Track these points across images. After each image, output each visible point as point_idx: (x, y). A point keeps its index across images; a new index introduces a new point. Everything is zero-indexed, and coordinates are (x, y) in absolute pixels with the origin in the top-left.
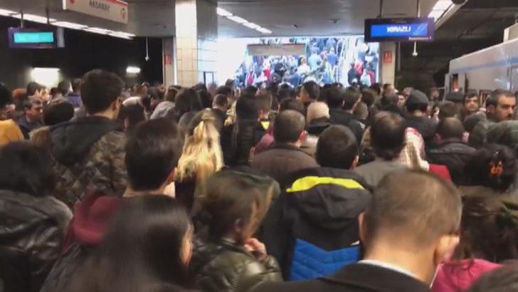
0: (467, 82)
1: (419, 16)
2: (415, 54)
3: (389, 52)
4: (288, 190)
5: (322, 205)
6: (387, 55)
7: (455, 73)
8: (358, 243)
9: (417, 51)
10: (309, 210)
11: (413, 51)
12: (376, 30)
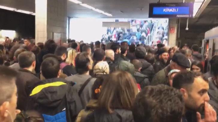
0: (214, 45)
1: (184, 2)
2: (187, 29)
3: (173, 28)
4: (31, 95)
5: (46, 97)
6: (172, 29)
7: (208, 39)
8: (65, 109)
9: (188, 27)
10: (41, 101)
11: (186, 28)
12: (156, 11)
